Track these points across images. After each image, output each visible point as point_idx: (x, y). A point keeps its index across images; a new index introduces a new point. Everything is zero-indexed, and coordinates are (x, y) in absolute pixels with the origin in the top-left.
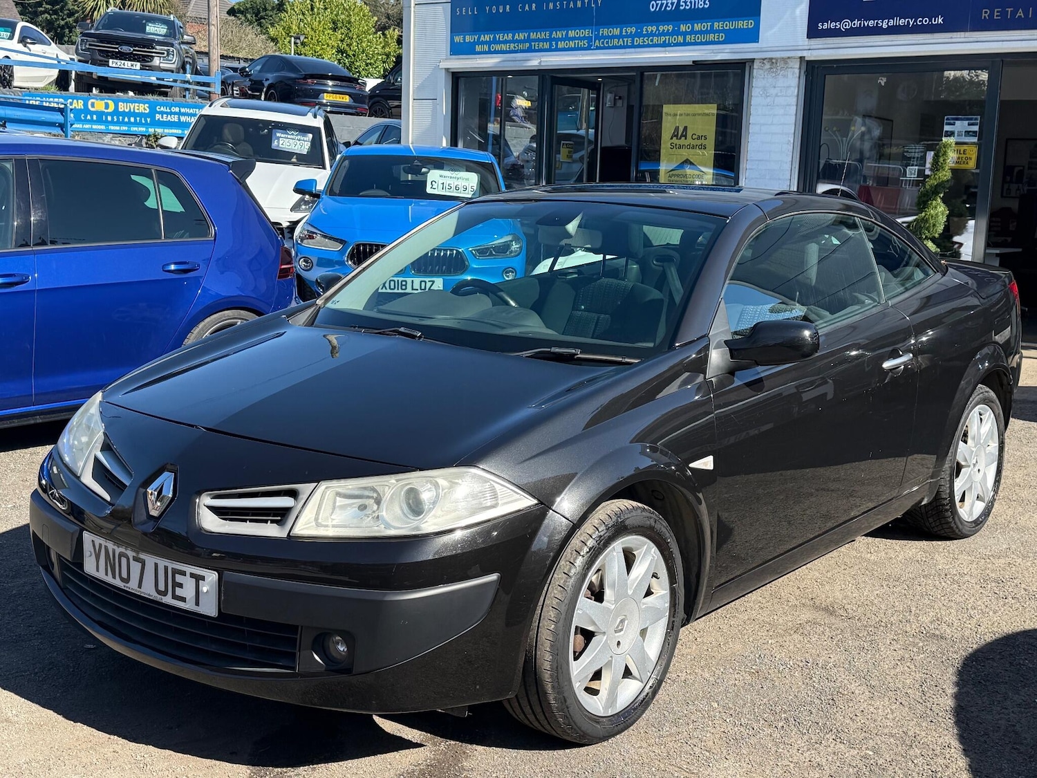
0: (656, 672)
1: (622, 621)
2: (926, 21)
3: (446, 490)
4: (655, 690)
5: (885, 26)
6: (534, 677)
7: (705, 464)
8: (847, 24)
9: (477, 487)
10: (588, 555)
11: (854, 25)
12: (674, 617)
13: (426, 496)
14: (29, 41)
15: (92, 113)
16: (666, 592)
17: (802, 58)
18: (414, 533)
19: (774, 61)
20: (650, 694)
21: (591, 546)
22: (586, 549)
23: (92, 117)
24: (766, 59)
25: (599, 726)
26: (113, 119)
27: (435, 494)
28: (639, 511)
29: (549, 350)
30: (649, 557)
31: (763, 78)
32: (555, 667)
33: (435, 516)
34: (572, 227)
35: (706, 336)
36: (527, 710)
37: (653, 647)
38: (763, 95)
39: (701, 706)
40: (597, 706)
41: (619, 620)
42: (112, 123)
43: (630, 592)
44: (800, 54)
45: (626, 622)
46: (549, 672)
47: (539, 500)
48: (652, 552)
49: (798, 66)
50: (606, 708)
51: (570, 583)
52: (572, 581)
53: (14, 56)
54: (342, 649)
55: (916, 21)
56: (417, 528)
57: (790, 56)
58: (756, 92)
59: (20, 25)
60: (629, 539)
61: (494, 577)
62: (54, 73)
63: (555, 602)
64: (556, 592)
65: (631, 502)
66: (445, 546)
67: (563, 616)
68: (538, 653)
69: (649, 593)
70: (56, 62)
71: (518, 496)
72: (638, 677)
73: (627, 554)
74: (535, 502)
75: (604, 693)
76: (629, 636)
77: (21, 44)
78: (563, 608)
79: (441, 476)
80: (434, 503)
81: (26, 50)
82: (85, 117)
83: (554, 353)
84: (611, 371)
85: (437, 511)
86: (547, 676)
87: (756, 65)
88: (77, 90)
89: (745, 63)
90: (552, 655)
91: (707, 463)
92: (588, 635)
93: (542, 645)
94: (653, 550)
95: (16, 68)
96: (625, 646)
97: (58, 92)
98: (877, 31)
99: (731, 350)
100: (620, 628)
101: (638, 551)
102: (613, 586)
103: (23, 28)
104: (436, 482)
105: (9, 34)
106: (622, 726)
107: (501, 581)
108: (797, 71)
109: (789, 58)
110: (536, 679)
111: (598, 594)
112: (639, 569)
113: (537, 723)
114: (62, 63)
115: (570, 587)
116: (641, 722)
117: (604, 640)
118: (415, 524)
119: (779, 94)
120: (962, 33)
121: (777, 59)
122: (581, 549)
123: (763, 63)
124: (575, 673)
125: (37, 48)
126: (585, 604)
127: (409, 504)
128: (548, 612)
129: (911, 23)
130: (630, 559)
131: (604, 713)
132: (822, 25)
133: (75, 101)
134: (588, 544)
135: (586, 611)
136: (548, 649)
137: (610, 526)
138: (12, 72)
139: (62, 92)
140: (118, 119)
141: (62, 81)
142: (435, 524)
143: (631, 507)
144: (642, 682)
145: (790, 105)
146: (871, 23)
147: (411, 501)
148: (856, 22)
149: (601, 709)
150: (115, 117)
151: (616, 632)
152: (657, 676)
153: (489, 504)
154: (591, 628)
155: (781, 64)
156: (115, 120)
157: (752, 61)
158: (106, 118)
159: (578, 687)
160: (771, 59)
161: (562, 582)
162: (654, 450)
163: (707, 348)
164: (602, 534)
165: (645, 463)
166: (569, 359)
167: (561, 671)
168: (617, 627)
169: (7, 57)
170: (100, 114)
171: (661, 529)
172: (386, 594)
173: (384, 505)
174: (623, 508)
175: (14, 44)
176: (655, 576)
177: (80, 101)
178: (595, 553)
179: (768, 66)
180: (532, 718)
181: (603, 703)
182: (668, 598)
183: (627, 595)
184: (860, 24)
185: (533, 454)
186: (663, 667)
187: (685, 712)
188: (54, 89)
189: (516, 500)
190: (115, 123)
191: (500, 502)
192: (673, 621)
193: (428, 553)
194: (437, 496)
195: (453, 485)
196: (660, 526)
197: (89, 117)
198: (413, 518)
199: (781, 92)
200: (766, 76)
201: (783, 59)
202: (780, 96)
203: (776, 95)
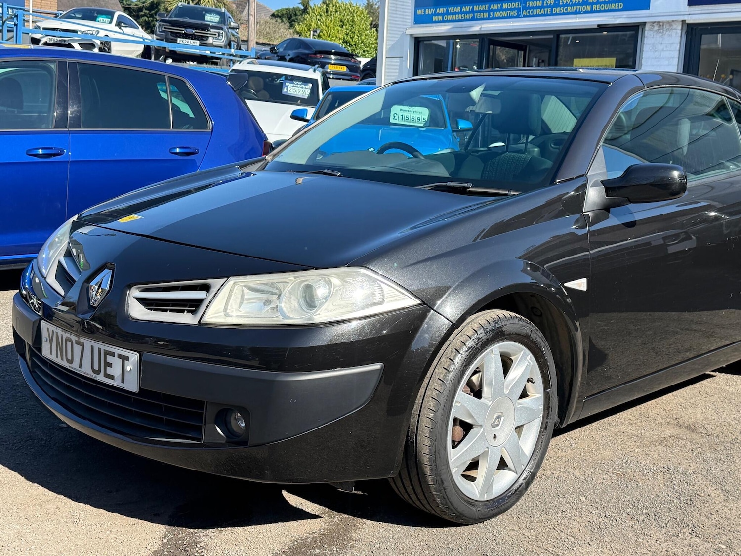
17: (683, 22)
19: (661, 24)
24: (655, 22)
31: (653, 37)
38: (652, 50)
44: (682, 18)
49: (680, 27)
57: (674, 19)
58: (646, 48)
87: (647, 27)
108: (679, 32)
109: (673, 21)
119: (665, 49)
121: (663, 23)
123: (653, 26)
145: (673, 58)
155: (666, 27)
157: (644, 24)
160: (659, 22)
179: (656, 28)
199: (666, 47)
200: (655, 36)
201: (668, 22)
202: (666, 51)
203: (663, 50)
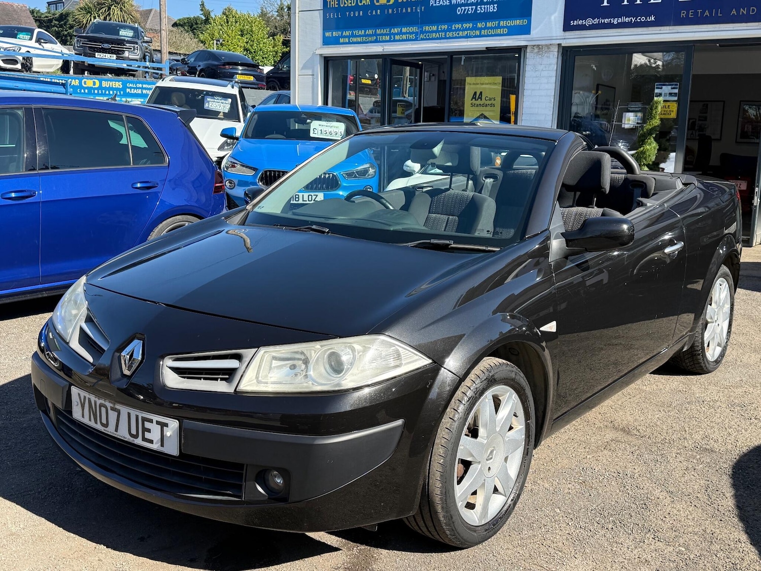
0: (515, 488)
1: (492, 452)
2: (643, 19)
3: (361, 353)
4: (515, 501)
5: (615, 22)
6: (427, 500)
7: (551, 328)
8: (589, 22)
9: (385, 351)
10: (468, 403)
11: (595, 22)
12: (528, 445)
13: (345, 358)
14: (42, 41)
15: (85, 88)
16: (522, 427)
17: (559, 45)
18: (337, 389)
19: (540, 47)
20: (512, 505)
21: (470, 396)
22: (466, 399)
23: (85, 91)
24: (535, 45)
25: (476, 534)
26: (98, 92)
27: (352, 356)
28: (504, 366)
29: (429, 241)
30: (511, 401)
31: (534, 59)
32: (444, 492)
33: (352, 374)
34: (437, 150)
35: (547, 229)
36: (421, 523)
37: (513, 469)
38: (533, 70)
39: (548, 511)
40: (473, 518)
41: (489, 451)
42: (98, 94)
43: (498, 429)
44: (558, 42)
45: (495, 452)
46: (439, 496)
47: (433, 360)
48: (513, 398)
49: (556, 50)
50: (480, 520)
51: (455, 426)
52: (456, 424)
53: (32, 51)
54: (279, 481)
55: (636, 19)
56: (339, 385)
57: (551, 43)
58: (528, 68)
59: (37, 30)
60: (497, 389)
61: (399, 422)
62: (60, 63)
63: (443, 441)
64: (444, 433)
65: (497, 359)
66: (360, 399)
67: (450, 452)
68: (431, 481)
69: (511, 428)
70: (61, 55)
71: (417, 357)
72: (503, 493)
73: (496, 400)
74: (430, 361)
75: (478, 508)
76: (496, 463)
77: (37, 43)
78: (450, 446)
79: (356, 342)
80: (352, 364)
81: (41, 47)
82: (80, 91)
83: (433, 244)
84: (479, 257)
85: (354, 371)
86: (437, 500)
87: (528, 50)
88: (75, 73)
89: (521, 48)
90: (442, 483)
91: (551, 327)
92: (467, 464)
93: (434, 475)
94: (514, 396)
95: (34, 59)
96: (494, 471)
97: (63, 75)
98: (610, 26)
99: (567, 241)
100: (490, 457)
101: (503, 397)
102: (485, 426)
103: (39, 32)
104: (353, 347)
105: (29, 37)
106: (492, 532)
107: (405, 425)
108: (556, 54)
109: (551, 44)
110: (429, 501)
111: (474, 433)
112: (504, 411)
113: (428, 533)
114: (65, 55)
115: (455, 429)
116: (505, 527)
117: (479, 467)
118: (336, 381)
120: (668, 27)
121: (542, 46)
122: (463, 399)
123: (533, 48)
124: (458, 495)
125: (48, 46)
126: (466, 441)
127: (331, 365)
128: (438, 449)
129: (633, 21)
130: (497, 403)
131: (479, 522)
132: (574, 22)
133: (73, 80)
134: (468, 394)
135: (466, 447)
136: (438, 479)
137: (483, 379)
138: (32, 61)
139: (65, 75)
140: (102, 92)
141: (65, 68)
142: (352, 381)
143: (498, 364)
144: (506, 496)
145: (551, 77)
146: (606, 21)
147: (333, 363)
148: (596, 20)
149: (477, 520)
150: (100, 91)
151: (487, 460)
152: (517, 491)
153: (392, 365)
154: (469, 459)
155: (545, 49)
156: (100, 93)
157: (526, 47)
158: (94, 91)
159: (461, 505)
160: (538, 46)
161: (448, 425)
162: (513, 317)
163: (548, 238)
164: (478, 386)
165: (507, 328)
166: (445, 248)
167: (448, 493)
168: (488, 457)
169: (28, 52)
170: (89, 89)
171: (519, 379)
172: (316, 439)
173: (311, 366)
174: (492, 365)
175: (33, 43)
176: (515, 415)
177: (76, 80)
178: (473, 401)
179: (536, 50)
180: (424, 529)
181: (479, 515)
182: (524, 432)
183: (496, 432)
184: (599, 21)
185: (427, 324)
186: (520, 484)
187: (537, 517)
188: (59, 73)
189: (416, 361)
190: (100, 94)
191: (403, 362)
192: (528, 449)
193: (348, 404)
194: (354, 358)
195: (366, 349)
196: (519, 377)
197: (83, 91)
198: (335, 376)
199: (545, 67)
200: (535, 57)
201: (546, 45)
202: (545, 70)
203: (542, 70)
